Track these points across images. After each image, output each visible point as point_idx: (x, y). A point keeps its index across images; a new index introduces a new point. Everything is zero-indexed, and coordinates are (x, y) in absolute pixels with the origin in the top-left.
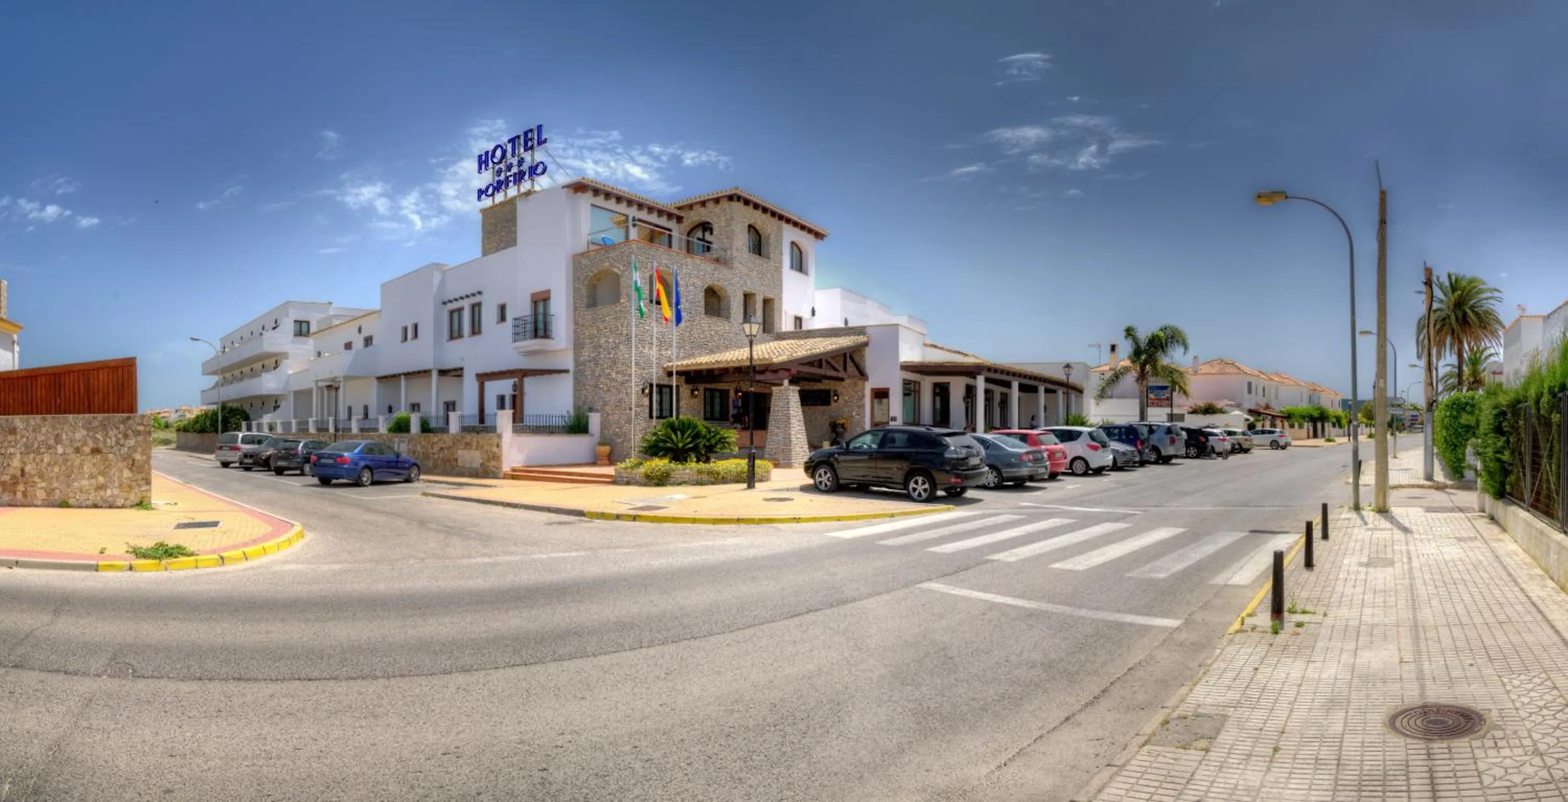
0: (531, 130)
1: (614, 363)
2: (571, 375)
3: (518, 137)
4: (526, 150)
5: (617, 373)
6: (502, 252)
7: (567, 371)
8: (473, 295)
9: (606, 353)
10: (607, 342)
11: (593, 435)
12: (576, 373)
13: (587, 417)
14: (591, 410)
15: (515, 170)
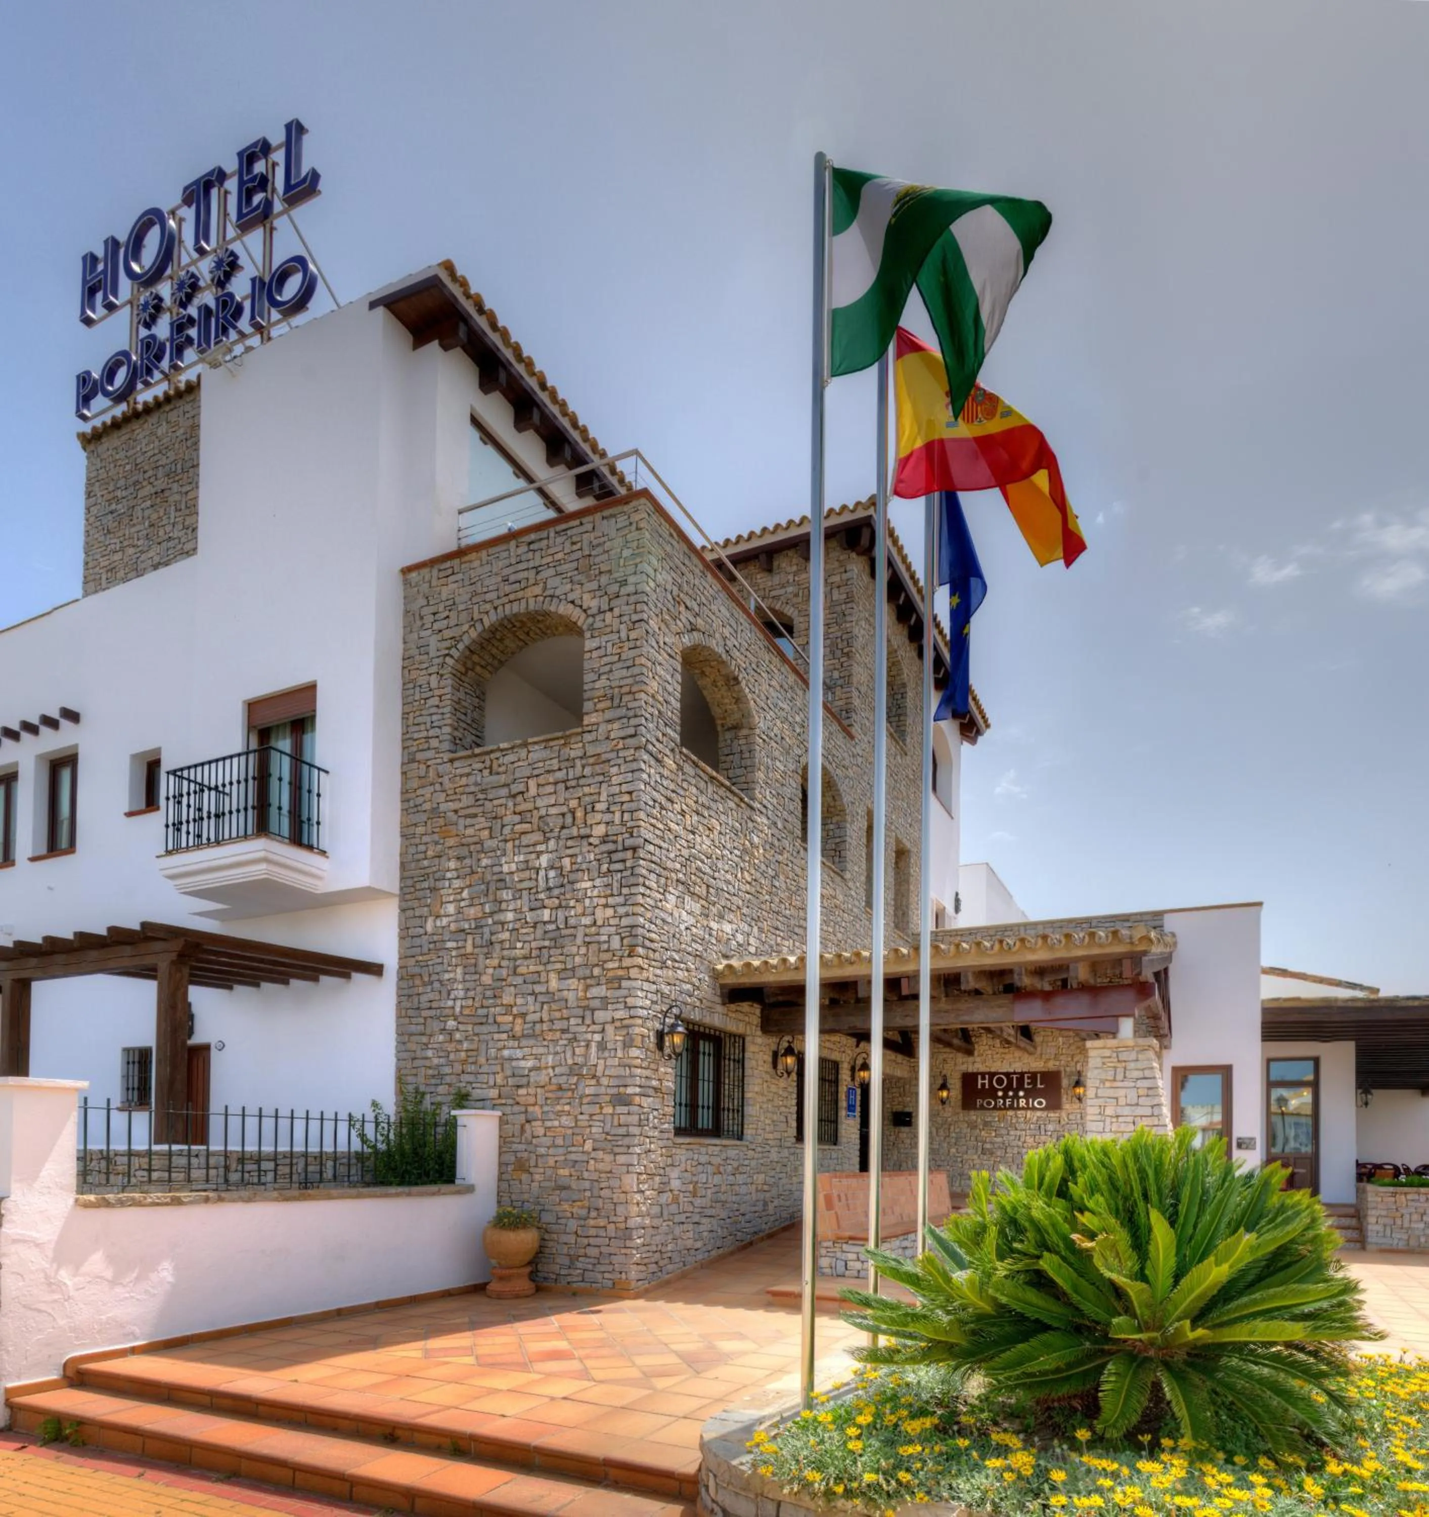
0: (265, 148)
1: (557, 940)
2: (390, 981)
3: (220, 176)
4: (245, 226)
5: (565, 973)
6: (151, 577)
7: (374, 969)
8: (51, 723)
9: (524, 903)
10: (527, 866)
11: (470, 1189)
12: (405, 976)
13: (452, 1125)
14: (462, 1100)
15: (207, 297)
